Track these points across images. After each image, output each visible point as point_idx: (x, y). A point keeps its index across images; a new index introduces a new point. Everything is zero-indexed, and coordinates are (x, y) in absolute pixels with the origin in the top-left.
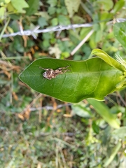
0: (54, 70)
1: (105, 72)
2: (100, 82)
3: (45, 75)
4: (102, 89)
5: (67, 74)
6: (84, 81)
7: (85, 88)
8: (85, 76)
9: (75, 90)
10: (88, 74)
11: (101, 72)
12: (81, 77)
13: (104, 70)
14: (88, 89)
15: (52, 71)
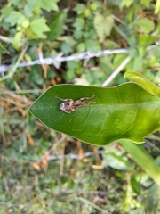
0: (75, 100)
1: (144, 104)
2: (137, 117)
3: (63, 107)
4: (140, 128)
5: (92, 106)
6: (114, 116)
7: (116, 125)
8: (117, 109)
9: (103, 128)
10: (121, 107)
11: (139, 104)
12: (112, 111)
13: (142, 102)
14: (121, 126)
15: (71, 102)
